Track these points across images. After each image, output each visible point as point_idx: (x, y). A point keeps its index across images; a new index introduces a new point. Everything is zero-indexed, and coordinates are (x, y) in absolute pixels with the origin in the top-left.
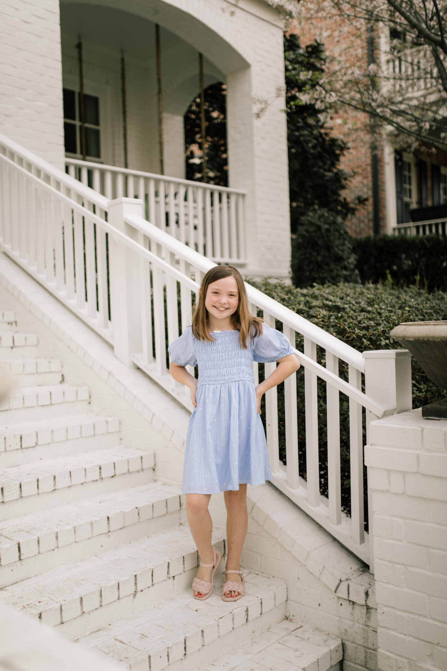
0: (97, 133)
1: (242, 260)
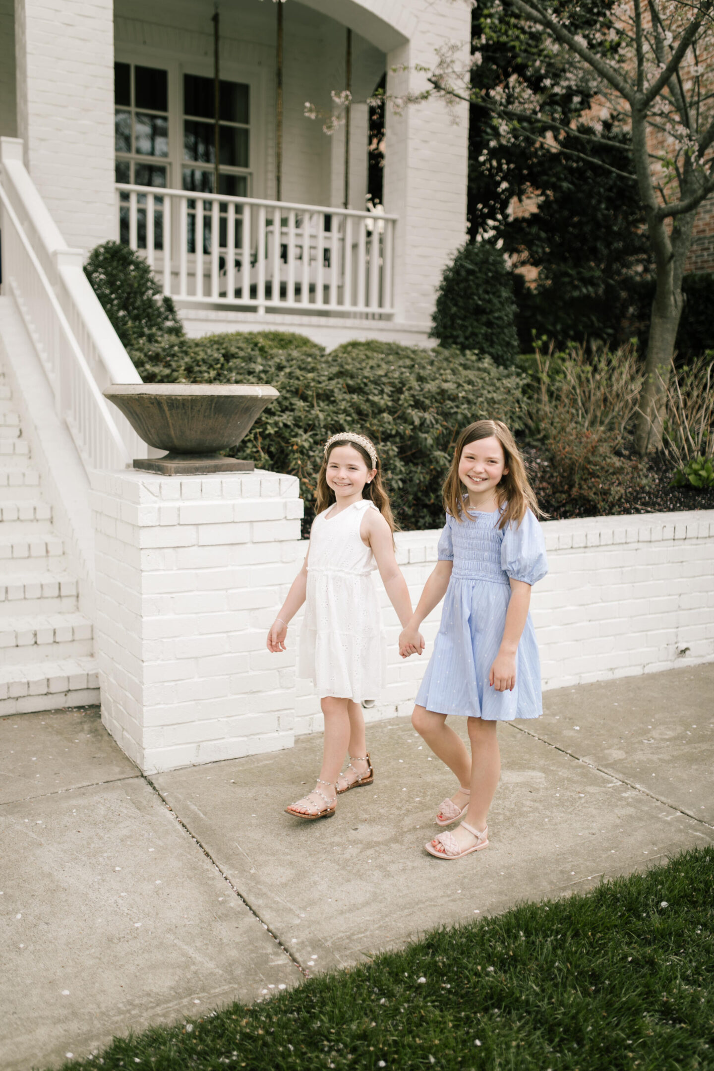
0: (246, 132)
1: (387, 310)
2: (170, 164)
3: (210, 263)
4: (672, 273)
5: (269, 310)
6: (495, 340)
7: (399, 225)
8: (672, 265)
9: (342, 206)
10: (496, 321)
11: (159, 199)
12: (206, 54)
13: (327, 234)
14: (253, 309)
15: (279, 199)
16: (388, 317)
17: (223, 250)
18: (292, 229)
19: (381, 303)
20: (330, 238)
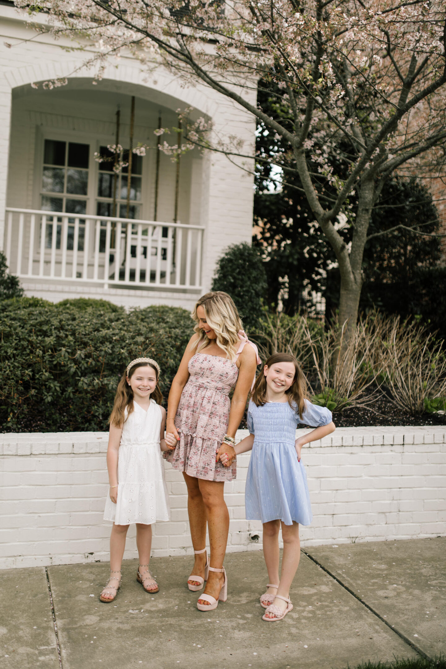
1: (197, 287)
2: (88, 199)
3: (104, 258)
4: (348, 259)
5: (112, 286)
7: (206, 233)
9: (173, 221)
11: (83, 221)
12: (113, 134)
13: (165, 239)
15: (155, 220)
17: (113, 250)
18: (140, 236)
19: (192, 283)
20: (166, 242)
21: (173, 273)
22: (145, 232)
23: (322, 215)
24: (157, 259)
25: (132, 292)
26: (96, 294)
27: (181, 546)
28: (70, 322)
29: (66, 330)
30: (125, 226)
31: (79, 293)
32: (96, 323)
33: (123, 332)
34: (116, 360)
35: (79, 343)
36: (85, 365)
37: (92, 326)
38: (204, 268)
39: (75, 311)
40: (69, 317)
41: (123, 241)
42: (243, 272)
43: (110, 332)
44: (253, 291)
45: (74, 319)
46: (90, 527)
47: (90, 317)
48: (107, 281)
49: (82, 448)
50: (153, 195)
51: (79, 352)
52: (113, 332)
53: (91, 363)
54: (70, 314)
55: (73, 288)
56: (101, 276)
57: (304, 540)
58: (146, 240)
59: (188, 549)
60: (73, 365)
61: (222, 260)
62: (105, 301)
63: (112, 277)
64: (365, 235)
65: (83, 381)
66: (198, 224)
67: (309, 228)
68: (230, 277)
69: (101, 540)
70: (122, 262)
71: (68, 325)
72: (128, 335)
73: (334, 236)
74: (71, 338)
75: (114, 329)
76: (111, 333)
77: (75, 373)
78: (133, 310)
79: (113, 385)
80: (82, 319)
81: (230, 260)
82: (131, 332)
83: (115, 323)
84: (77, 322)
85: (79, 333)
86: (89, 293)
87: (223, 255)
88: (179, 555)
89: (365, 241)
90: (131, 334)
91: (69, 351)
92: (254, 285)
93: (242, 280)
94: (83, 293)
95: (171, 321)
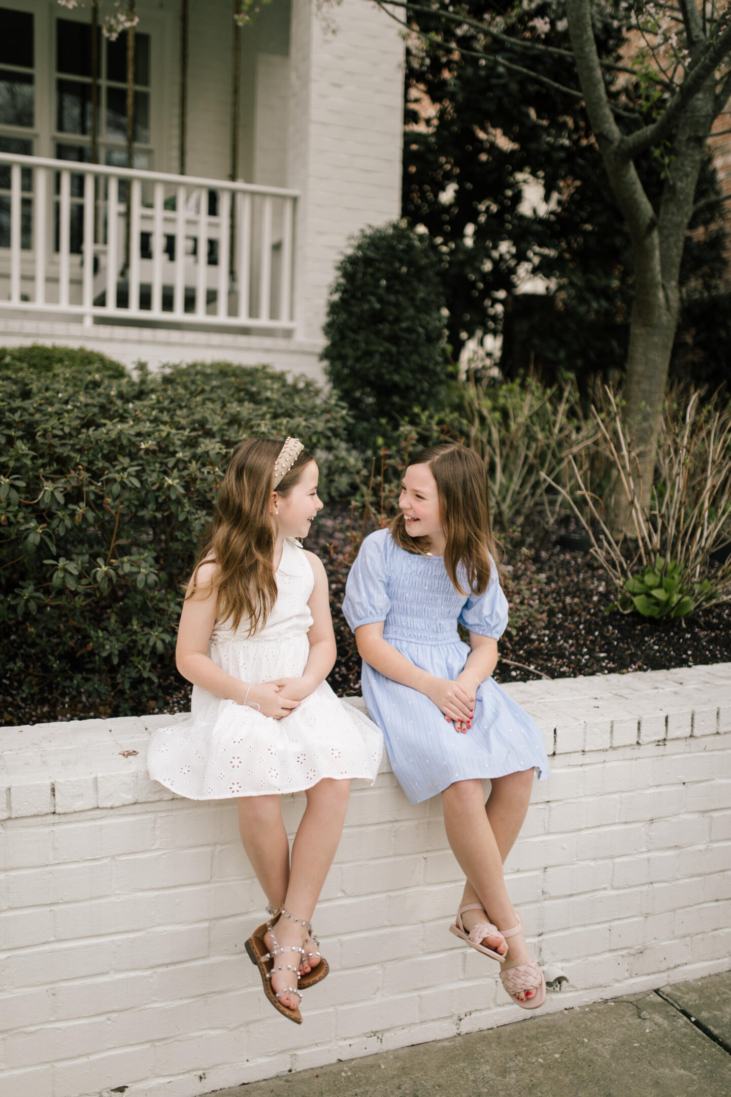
0: (146, 97)
1: (284, 323)
2: (36, 136)
4: (657, 253)
5: (100, 321)
6: (404, 363)
7: (301, 204)
8: (655, 237)
10: (407, 335)
13: (213, 219)
14: (79, 319)
16: (288, 334)
18: (159, 211)
19: (274, 314)
20: (217, 225)
21: (233, 293)
22: (170, 204)
23: (616, 144)
24: (196, 261)
25: (147, 333)
26: (68, 337)
27: (368, 1030)
28: (18, 403)
29: (9, 426)
30: (125, 185)
31: (28, 335)
32: (86, 405)
33: (165, 429)
34: (152, 506)
35: (46, 460)
36: (68, 523)
37: (76, 412)
38: (299, 281)
39: (26, 373)
40: (14, 388)
41: (122, 222)
42: (398, 287)
43: (128, 428)
44: (421, 330)
45: (26, 394)
46: (114, 1016)
47: (70, 390)
48: (88, 309)
49: (81, 795)
50: (176, 132)
51: (48, 487)
52: (137, 429)
53: (84, 517)
54: (15, 382)
55: (15, 325)
56: (76, 298)
57: (669, 969)
58: (172, 221)
59: (387, 1035)
60: (32, 524)
61: (352, 260)
62: (92, 353)
63: (100, 301)
64: (691, 199)
65: (65, 570)
66: (283, 185)
67: (478, 213)
68: (373, 299)
69: (147, 1046)
70: (120, 268)
71: (13, 411)
72: (178, 437)
73: (636, 196)
74: (22, 447)
75: (137, 420)
76: (132, 432)
77: (42, 547)
78: (168, 371)
79: (146, 576)
80: (48, 394)
81: (367, 261)
82: (184, 428)
83: (138, 403)
84: (35, 401)
85: (45, 431)
86: (51, 336)
87: (350, 251)
88: (364, 1053)
89: (690, 214)
90: (186, 433)
91: (22, 484)
92: (423, 316)
93: (397, 305)
94: (38, 335)
95: (275, 396)
